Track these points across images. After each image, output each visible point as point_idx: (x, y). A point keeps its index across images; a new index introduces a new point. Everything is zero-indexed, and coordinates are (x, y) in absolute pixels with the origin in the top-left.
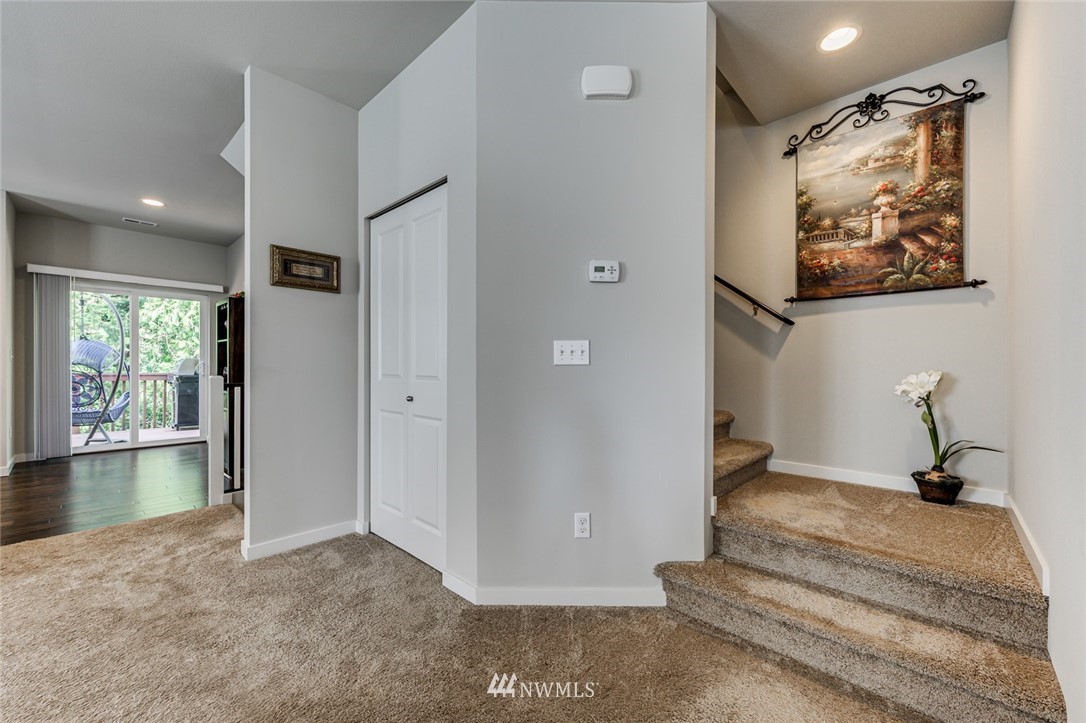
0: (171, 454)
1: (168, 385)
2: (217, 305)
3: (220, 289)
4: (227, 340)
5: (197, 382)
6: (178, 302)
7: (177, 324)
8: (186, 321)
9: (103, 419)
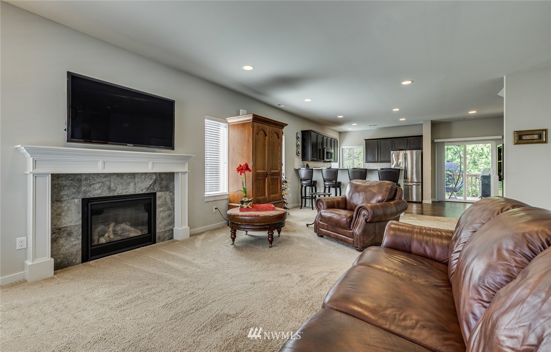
2: (498, 146)
3: (500, 137)
4: (502, 161)
5: (490, 178)
9: (454, 190)
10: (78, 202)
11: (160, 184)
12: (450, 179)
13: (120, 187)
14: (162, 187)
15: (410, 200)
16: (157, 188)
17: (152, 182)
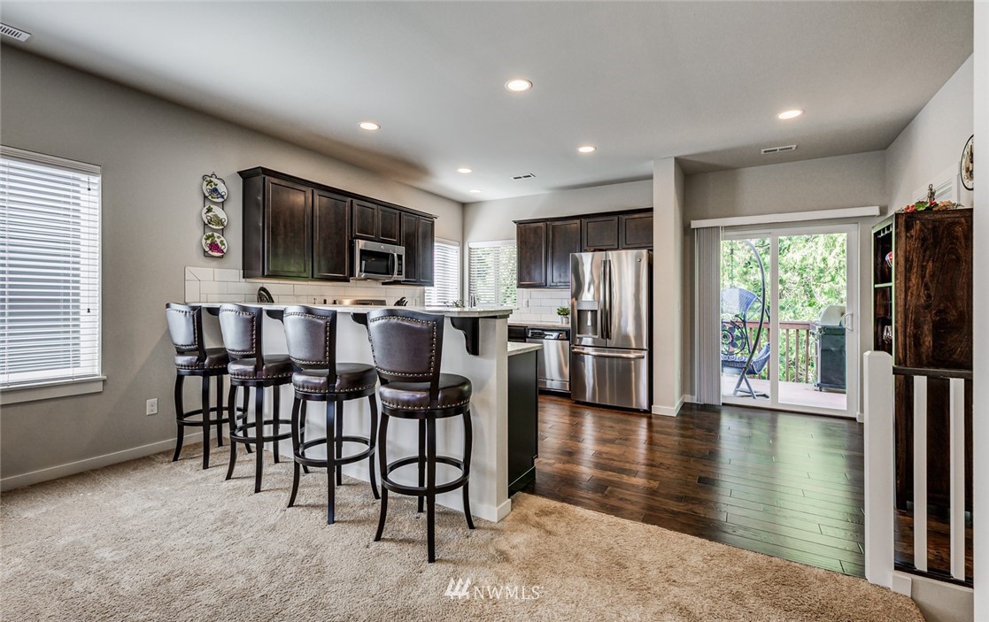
0: (812, 426)
1: (811, 337)
2: (873, 232)
3: (875, 211)
4: (892, 284)
5: (844, 334)
6: (822, 239)
7: (822, 266)
8: (831, 262)
9: (748, 370)
12: (738, 338)
15: (634, 407)
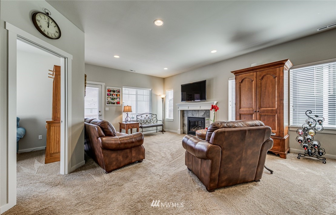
10: (187, 117)
11: (206, 114)
13: (195, 114)
14: (207, 116)
16: (205, 116)
17: (204, 113)
